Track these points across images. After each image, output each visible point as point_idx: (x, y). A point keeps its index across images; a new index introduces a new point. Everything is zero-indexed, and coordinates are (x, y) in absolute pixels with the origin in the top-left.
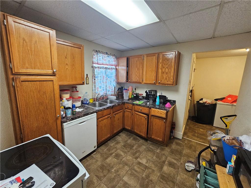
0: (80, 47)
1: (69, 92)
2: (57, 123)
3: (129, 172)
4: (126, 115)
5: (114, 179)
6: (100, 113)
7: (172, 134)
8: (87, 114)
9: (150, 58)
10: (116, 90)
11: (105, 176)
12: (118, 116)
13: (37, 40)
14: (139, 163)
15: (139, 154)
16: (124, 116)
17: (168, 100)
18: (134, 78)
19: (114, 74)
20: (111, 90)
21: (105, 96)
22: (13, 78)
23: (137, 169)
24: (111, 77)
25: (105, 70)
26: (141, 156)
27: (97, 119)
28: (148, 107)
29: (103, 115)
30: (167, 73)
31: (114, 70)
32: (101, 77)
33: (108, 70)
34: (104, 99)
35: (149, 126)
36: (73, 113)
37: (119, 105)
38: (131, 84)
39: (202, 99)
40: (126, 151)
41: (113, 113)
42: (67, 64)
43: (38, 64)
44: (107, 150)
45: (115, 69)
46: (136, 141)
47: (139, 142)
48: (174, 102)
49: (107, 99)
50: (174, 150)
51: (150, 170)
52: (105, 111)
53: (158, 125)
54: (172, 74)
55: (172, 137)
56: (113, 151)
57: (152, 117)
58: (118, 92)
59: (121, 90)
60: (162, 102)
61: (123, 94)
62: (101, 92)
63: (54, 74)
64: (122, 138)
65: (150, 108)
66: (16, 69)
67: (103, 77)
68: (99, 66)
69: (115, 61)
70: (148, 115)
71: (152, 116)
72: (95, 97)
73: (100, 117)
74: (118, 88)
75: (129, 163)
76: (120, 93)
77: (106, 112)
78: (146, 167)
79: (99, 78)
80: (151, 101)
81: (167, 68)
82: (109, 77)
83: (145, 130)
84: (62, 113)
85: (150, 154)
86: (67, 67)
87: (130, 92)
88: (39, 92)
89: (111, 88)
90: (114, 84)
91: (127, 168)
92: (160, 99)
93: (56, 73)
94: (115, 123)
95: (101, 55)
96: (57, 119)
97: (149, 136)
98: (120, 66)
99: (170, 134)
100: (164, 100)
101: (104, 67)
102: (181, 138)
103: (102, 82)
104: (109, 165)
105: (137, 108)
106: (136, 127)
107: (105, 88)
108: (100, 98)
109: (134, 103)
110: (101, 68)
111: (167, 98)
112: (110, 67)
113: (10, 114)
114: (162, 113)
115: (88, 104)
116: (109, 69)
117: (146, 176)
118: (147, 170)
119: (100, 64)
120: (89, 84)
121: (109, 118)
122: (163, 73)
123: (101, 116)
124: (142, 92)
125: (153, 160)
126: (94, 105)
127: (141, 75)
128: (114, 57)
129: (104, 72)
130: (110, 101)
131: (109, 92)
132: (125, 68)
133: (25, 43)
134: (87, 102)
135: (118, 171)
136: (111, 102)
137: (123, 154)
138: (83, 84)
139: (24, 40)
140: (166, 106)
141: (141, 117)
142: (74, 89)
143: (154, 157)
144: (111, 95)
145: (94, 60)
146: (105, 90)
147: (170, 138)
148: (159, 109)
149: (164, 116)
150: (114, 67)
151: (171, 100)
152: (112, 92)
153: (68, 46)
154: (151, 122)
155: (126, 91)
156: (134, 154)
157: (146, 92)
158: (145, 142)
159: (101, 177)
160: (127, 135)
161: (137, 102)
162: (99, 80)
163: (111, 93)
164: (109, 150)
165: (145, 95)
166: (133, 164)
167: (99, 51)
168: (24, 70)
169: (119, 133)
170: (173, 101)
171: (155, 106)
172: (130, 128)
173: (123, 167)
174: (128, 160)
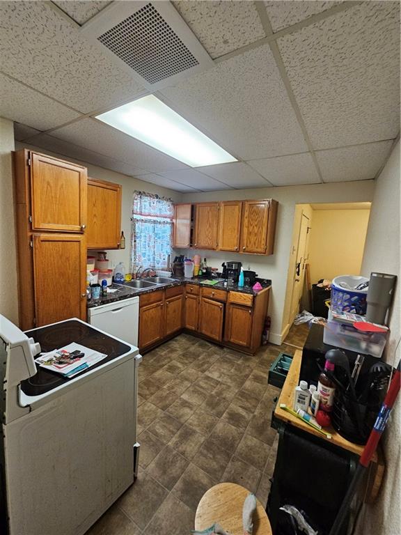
0: (116, 188)
1: (94, 260)
2: (80, 307)
3: (191, 389)
4: (187, 305)
5: (166, 397)
6: (144, 296)
7: (264, 337)
8: (125, 297)
9: (230, 208)
10: (171, 261)
11: (152, 394)
12: (175, 305)
13: (64, 183)
14: (208, 378)
15: (208, 366)
16: (183, 306)
17: (258, 279)
18: (203, 240)
19: (169, 233)
20: (162, 261)
21: (151, 271)
22: (31, 236)
23: (204, 386)
24: (163, 237)
25: (153, 225)
26: (210, 368)
27: (140, 307)
28: (225, 289)
29: (149, 301)
30: (256, 234)
31: (168, 226)
32: (145, 236)
33: (159, 226)
34: (149, 276)
35: (226, 322)
36: (103, 294)
37: (176, 285)
38: (199, 251)
39: (321, 281)
40: (187, 362)
41: (166, 298)
42: (95, 215)
43: (63, 217)
44: (154, 360)
45: (169, 224)
46: (204, 349)
47: (209, 350)
48: (269, 282)
49: (156, 276)
50: (265, 360)
51: (224, 386)
52: (153, 294)
53: (240, 319)
54: (264, 236)
55: (265, 342)
56: (164, 363)
57: (232, 306)
58: (175, 265)
59: (180, 261)
60: (247, 282)
61: (183, 269)
62: (145, 264)
63: (81, 232)
64: (180, 344)
65: (228, 292)
66: (36, 224)
67: (150, 237)
68: (143, 218)
69: (170, 210)
70: (224, 303)
71: (232, 304)
72: (135, 272)
73: (144, 303)
74: (174, 258)
75: (191, 378)
76: (178, 265)
77: (154, 296)
78: (218, 383)
79: (143, 239)
80: (231, 280)
81: (256, 226)
82: (159, 238)
83: (219, 329)
84: (88, 292)
85: (226, 366)
86: (95, 220)
87: (196, 265)
88: (61, 256)
89: (162, 258)
90: (167, 250)
91: (187, 384)
92: (245, 276)
93: (84, 230)
94: (168, 316)
95: (146, 200)
96: (81, 300)
97: (226, 339)
98: (180, 219)
99: (262, 338)
100: (252, 278)
101: (152, 221)
102: (280, 344)
103: (147, 246)
104: (159, 380)
105: (206, 291)
106: (204, 325)
107: (151, 258)
108: (142, 275)
109: (202, 282)
110: (146, 221)
111: (257, 275)
112: (162, 220)
113: (16, 288)
114: (246, 299)
115: (123, 283)
116: (160, 223)
117: (216, 393)
118: (218, 386)
119: (145, 215)
120: (125, 248)
121: (159, 307)
122: (250, 233)
123: (146, 302)
124: (217, 266)
125: (230, 374)
126: (134, 284)
127: (215, 235)
128: (169, 203)
129: (151, 229)
130: (160, 279)
131: (158, 264)
132: (188, 222)
133: (49, 188)
134: (122, 280)
135: (173, 388)
136: (162, 281)
137: (181, 366)
138: (118, 247)
139: (48, 183)
140: (254, 288)
141: (213, 307)
142: (103, 256)
143: (232, 370)
144: (162, 270)
145: (135, 207)
147: (262, 344)
148: (241, 292)
149: (249, 303)
150: (169, 220)
151: (263, 280)
152: (164, 263)
154: (229, 314)
155: (189, 262)
156: (199, 366)
157: (223, 265)
159: (146, 395)
160: (188, 340)
161: (208, 282)
162: (142, 243)
163: (163, 266)
164: (158, 361)
165: (221, 270)
166: (197, 378)
167: (144, 193)
168: (46, 225)
169: (176, 336)
170: (267, 281)
171: (237, 288)
172: (193, 328)
173: (182, 382)
174: (189, 374)
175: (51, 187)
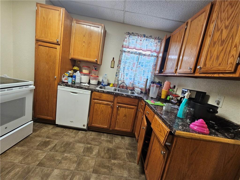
0: (98, 26)
3: (67, 173)
12: (126, 111)
13: (51, 17)
15: (105, 172)
19: (152, 63)
20: (142, 82)
24: (146, 66)
25: (138, 56)
26: (103, 176)
28: (154, 111)
29: (100, 98)
32: (130, 63)
33: (143, 57)
40: (102, 154)
42: (84, 42)
46: (128, 158)
47: (130, 163)
62: (126, 81)
65: (155, 114)
67: (134, 63)
68: (130, 50)
69: (156, 46)
73: (96, 97)
75: (83, 166)
79: (128, 64)
82: (142, 66)
86: (84, 44)
87: (164, 89)
89: (142, 79)
90: (149, 75)
91: (73, 166)
101: (137, 53)
103: (130, 69)
105: (146, 109)
107: (133, 78)
110: (132, 53)
114: (162, 130)
116: (145, 55)
119: (131, 48)
120: (114, 68)
123: (98, 98)
128: (157, 41)
129: (136, 58)
131: (139, 84)
137: (94, 153)
138: (96, 62)
145: (125, 43)
146: (132, 80)
149: (162, 140)
153: (87, 26)
156: (102, 165)
158: (139, 171)
166: (83, 171)
173: (74, 162)
174: (86, 163)
175: (45, 19)
